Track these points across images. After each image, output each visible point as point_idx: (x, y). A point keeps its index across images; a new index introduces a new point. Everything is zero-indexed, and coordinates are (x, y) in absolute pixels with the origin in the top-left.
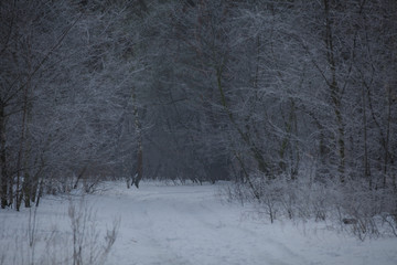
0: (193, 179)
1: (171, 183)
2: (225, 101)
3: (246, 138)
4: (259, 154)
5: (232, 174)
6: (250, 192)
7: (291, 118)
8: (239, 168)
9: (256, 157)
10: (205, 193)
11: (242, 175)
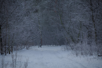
0: (55, 45)
1: (50, 46)
2: (63, 24)
3: (68, 33)
4: (72, 38)
5: (65, 43)
6: (70, 48)
7: (81, 27)
8: (67, 42)
9: (71, 38)
10: (58, 48)
11: (68, 43)
